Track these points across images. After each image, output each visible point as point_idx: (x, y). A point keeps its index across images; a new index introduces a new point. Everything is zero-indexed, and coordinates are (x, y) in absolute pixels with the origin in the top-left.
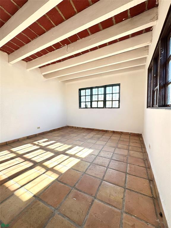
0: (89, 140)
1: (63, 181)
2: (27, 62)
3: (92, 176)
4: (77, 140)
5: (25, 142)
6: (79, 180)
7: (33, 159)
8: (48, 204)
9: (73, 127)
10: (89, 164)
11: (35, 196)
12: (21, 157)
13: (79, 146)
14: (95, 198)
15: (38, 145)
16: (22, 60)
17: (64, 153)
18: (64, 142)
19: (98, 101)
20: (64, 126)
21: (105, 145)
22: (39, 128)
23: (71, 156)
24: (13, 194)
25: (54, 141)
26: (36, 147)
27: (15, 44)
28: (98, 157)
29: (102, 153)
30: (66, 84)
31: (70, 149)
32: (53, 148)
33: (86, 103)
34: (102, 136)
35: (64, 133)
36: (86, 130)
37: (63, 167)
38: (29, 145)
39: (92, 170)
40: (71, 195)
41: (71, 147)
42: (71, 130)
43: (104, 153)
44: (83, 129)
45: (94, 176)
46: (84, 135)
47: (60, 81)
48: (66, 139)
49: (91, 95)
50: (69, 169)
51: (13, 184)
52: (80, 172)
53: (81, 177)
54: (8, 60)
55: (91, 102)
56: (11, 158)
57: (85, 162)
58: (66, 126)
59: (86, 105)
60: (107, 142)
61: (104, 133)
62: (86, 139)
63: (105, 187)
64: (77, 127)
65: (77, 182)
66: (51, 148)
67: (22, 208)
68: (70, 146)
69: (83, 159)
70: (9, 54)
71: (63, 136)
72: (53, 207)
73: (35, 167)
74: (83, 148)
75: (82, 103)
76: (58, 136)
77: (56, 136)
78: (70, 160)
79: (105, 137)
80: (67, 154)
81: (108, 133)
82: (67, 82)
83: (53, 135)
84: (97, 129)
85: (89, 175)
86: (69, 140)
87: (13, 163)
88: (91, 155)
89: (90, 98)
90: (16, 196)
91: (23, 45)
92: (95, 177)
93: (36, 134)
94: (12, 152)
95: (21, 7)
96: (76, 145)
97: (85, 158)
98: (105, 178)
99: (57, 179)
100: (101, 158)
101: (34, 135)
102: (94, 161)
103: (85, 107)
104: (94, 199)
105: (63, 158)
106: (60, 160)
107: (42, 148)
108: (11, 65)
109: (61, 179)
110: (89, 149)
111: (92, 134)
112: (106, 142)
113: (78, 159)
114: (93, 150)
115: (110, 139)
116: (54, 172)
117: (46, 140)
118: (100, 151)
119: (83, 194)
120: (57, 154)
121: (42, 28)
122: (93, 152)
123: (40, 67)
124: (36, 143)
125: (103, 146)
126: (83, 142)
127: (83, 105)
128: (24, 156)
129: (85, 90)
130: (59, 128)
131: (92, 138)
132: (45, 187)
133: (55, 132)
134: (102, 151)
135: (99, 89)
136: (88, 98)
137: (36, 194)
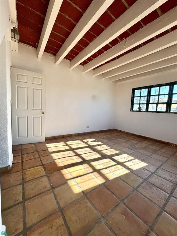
0: (140, 150)
1: (110, 189)
2: (83, 65)
3: (146, 197)
4: (126, 146)
5: (76, 138)
6: (129, 195)
7: (83, 156)
8: (94, 206)
9: (120, 131)
10: (141, 180)
11: (83, 192)
12: (73, 151)
13: (129, 154)
14: (152, 230)
15: (86, 143)
16: (80, 64)
17: (111, 157)
18: (110, 145)
19: (157, 104)
20: (111, 128)
21: (165, 162)
22: (88, 127)
23: (118, 163)
24: (66, 183)
25: (101, 142)
26: (85, 145)
27: (76, 50)
28: (154, 174)
29: (161, 171)
30: (118, 84)
31: (117, 155)
32: (100, 149)
33: (141, 105)
34: (160, 148)
35: (111, 136)
36: (137, 137)
37: (110, 173)
38: (79, 142)
39: (146, 189)
40: (119, 209)
41: (119, 153)
42: (119, 134)
43: (164, 173)
44: (133, 135)
45: (148, 199)
46: (135, 142)
47: (111, 81)
48: (113, 143)
49: (149, 96)
50: (117, 178)
51: (67, 173)
52: (130, 187)
53: (131, 192)
54: (69, 66)
55: (148, 104)
56: (66, 150)
57: (136, 176)
58: (113, 128)
59: (139, 108)
60: (169, 158)
61: (164, 145)
62: (136, 148)
63: (168, 222)
64: (126, 132)
65: (127, 197)
66: (98, 149)
67: (73, 199)
68: (117, 152)
69: (133, 171)
70: (70, 60)
71: (109, 139)
72: (100, 212)
73: (84, 164)
74: (133, 158)
75: (134, 105)
76: (105, 138)
77: (103, 137)
78: (117, 168)
79: (166, 151)
80: (114, 160)
81: (169, 146)
82: (118, 82)
83: (100, 136)
84: (153, 138)
85: (141, 194)
86: (117, 145)
87: (67, 154)
88: (143, 168)
89: (146, 99)
90: (68, 185)
91: (82, 49)
92: (151, 201)
93: (85, 133)
94: (67, 145)
95: (85, 12)
96: (124, 153)
97: (137, 170)
98: (166, 209)
99: (104, 184)
100: (160, 178)
101: (84, 133)
102: (149, 179)
103: (138, 110)
104: (150, 230)
105: (110, 163)
106: (107, 164)
107: (89, 147)
108: (71, 70)
109: (108, 186)
110: (142, 161)
111: (144, 144)
112: (166, 159)
113: (126, 169)
114: (147, 164)
115: (172, 155)
116: (101, 176)
117: (93, 139)
118: (158, 169)
119: (134, 215)
120: (104, 156)
121: (101, 26)
122: (146, 166)
123: (94, 69)
124: (85, 140)
125: (162, 163)
126: (133, 151)
127: (136, 108)
128: (75, 150)
129: (140, 90)
130: (106, 130)
131: (145, 148)
132: (92, 188)
133: (102, 133)
134: (160, 168)
135: (161, 88)
136: (143, 99)
137: (84, 191)
